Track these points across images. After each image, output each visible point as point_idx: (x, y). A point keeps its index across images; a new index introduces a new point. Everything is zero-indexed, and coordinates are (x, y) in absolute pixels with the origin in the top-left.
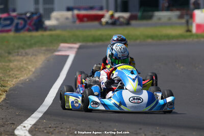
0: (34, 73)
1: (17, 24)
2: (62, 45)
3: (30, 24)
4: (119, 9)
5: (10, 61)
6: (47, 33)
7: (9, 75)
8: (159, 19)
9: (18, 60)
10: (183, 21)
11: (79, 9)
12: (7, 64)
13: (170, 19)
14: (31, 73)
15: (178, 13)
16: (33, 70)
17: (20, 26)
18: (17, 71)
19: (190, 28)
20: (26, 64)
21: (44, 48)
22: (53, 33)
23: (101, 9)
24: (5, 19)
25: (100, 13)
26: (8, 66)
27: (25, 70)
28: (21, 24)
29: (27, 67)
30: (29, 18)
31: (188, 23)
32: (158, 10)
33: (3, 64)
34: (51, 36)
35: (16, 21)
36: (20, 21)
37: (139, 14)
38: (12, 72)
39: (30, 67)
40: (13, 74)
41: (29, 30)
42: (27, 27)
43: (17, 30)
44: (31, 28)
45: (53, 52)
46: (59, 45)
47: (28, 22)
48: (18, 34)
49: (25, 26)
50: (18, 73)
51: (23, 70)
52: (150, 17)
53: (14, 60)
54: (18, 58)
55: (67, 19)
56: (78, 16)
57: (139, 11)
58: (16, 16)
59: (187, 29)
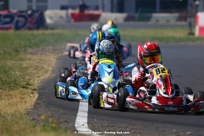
0: (53, 72)
1: (18, 22)
2: (69, 45)
3: (31, 22)
4: (115, 9)
5: (22, 59)
6: (49, 32)
7: (28, 74)
8: (157, 21)
9: (30, 60)
10: (183, 23)
11: (74, 8)
12: (19, 63)
13: (168, 21)
14: (50, 72)
15: (177, 15)
16: (51, 69)
17: (20, 24)
18: (34, 69)
19: (193, 31)
20: (38, 62)
21: (51, 47)
22: (55, 31)
23: (97, 8)
24: (5, 16)
25: (96, 12)
26: (21, 64)
27: (42, 69)
28: (22, 21)
29: (43, 67)
30: (30, 16)
31: (191, 26)
32: (155, 12)
33: (16, 62)
34: (53, 34)
35: (16, 19)
36: (21, 19)
37: (137, 15)
38: (29, 71)
39: (45, 66)
40: (31, 73)
41: (29, 29)
42: (28, 25)
43: (17, 28)
44: (31, 26)
45: (62, 52)
46: (66, 45)
47: (30, 19)
48: (18, 32)
49: (25, 24)
50: (34, 72)
51: (39, 69)
52: (148, 19)
53: (25, 60)
54: (28, 56)
55: (61, 17)
56: (73, 15)
57: (136, 12)
58: (16, 14)
59: (189, 32)
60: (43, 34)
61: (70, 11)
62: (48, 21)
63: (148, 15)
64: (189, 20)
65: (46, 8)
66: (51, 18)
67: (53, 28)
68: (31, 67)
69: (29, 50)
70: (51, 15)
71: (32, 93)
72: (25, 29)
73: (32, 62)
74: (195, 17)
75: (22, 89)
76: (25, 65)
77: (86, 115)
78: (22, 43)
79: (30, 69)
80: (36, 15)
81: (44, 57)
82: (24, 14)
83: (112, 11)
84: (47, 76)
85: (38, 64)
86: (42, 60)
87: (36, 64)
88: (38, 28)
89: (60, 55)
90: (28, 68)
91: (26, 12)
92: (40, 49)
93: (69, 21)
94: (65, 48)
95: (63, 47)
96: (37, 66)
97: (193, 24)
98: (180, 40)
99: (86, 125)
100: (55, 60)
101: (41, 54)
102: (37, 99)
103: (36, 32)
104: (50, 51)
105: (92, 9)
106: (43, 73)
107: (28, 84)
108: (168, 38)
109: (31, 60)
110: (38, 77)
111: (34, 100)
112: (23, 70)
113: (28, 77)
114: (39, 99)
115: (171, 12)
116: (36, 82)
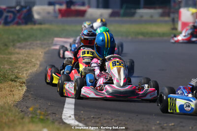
0: (41, 66)
1: (7, 17)
2: (56, 39)
3: (19, 18)
4: (100, 5)
5: (11, 54)
6: (37, 27)
7: (16, 67)
8: (142, 17)
9: (18, 53)
10: (167, 19)
11: (61, 4)
12: (9, 56)
13: (152, 16)
14: (38, 66)
15: (160, 11)
16: (38, 63)
17: (9, 20)
18: (23, 63)
19: (176, 27)
20: (26, 56)
21: (39, 42)
22: (43, 26)
23: (83, 4)
25: (82, 8)
26: (10, 58)
27: (30, 63)
28: (11, 16)
29: (31, 61)
30: (18, 11)
31: (174, 21)
32: (139, 8)
33: (5, 56)
34: (41, 29)
35: (5, 14)
36: (9, 14)
37: (122, 11)
38: (18, 65)
39: (33, 60)
40: (20, 66)
41: (18, 24)
42: (16, 20)
43: (6, 23)
44: (20, 21)
45: (50, 47)
46: (53, 40)
47: (18, 15)
48: (7, 27)
49: (14, 19)
50: (22, 65)
51: (28, 62)
52: (133, 14)
53: (14, 54)
54: (17, 50)
55: (49, 13)
56: (60, 11)
57: (121, 7)
58: (5, 9)
59: (172, 27)
60: (32, 29)
61: (58, 7)
62: (36, 16)
63: (133, 11)
64: (172, 15)
65: (34, 4)
66: (39, 13)
67: (40, 24)
68: (20, 61)
69: (18, 45)
70: (39, 11)
71: (21, 86)
72: (14, 24)
73: (21, 56)
74: (177, 12)
75: (10, 82)
76: (13, 59)
77: (73, 107)
78: (11, 37)
79: (19, 62)
80: (25, 10)
81: (32, 51)
82: (13, 10)
83: (98, 7)
84: (35, 69)
85: (27, 58)
86: (30, 54)
87: (24, 58)
88: (26, 23)
89: (47, 49)
90: (16, 61)
91: (15, 8)
92: (29, 43)
93: (56, 17)
94: (52, 43)
95: (50, 42)
96: (25, 59)
97: (176, 19)
98: (164, 35)
99: (73, 117)
100: (43, 54)
101: (29, 49)
102: (25, 92)
103: (24, 27)
104: (38, 45)
105: (78, 5)
106: (31, 67)
107: (17, 77)
108: (152, 33)
109: (20, 54)
110: (26, 70)
111: (22, 92)
112: (13, 64)
113: (17, 71)
114: (27, 91)
115: (155, 8)
116: (25, 76)
